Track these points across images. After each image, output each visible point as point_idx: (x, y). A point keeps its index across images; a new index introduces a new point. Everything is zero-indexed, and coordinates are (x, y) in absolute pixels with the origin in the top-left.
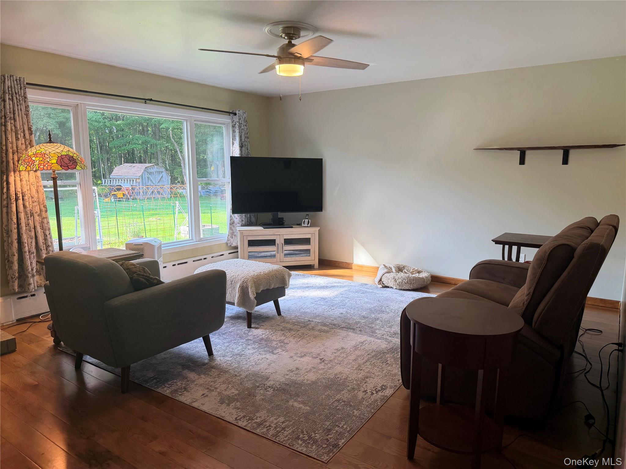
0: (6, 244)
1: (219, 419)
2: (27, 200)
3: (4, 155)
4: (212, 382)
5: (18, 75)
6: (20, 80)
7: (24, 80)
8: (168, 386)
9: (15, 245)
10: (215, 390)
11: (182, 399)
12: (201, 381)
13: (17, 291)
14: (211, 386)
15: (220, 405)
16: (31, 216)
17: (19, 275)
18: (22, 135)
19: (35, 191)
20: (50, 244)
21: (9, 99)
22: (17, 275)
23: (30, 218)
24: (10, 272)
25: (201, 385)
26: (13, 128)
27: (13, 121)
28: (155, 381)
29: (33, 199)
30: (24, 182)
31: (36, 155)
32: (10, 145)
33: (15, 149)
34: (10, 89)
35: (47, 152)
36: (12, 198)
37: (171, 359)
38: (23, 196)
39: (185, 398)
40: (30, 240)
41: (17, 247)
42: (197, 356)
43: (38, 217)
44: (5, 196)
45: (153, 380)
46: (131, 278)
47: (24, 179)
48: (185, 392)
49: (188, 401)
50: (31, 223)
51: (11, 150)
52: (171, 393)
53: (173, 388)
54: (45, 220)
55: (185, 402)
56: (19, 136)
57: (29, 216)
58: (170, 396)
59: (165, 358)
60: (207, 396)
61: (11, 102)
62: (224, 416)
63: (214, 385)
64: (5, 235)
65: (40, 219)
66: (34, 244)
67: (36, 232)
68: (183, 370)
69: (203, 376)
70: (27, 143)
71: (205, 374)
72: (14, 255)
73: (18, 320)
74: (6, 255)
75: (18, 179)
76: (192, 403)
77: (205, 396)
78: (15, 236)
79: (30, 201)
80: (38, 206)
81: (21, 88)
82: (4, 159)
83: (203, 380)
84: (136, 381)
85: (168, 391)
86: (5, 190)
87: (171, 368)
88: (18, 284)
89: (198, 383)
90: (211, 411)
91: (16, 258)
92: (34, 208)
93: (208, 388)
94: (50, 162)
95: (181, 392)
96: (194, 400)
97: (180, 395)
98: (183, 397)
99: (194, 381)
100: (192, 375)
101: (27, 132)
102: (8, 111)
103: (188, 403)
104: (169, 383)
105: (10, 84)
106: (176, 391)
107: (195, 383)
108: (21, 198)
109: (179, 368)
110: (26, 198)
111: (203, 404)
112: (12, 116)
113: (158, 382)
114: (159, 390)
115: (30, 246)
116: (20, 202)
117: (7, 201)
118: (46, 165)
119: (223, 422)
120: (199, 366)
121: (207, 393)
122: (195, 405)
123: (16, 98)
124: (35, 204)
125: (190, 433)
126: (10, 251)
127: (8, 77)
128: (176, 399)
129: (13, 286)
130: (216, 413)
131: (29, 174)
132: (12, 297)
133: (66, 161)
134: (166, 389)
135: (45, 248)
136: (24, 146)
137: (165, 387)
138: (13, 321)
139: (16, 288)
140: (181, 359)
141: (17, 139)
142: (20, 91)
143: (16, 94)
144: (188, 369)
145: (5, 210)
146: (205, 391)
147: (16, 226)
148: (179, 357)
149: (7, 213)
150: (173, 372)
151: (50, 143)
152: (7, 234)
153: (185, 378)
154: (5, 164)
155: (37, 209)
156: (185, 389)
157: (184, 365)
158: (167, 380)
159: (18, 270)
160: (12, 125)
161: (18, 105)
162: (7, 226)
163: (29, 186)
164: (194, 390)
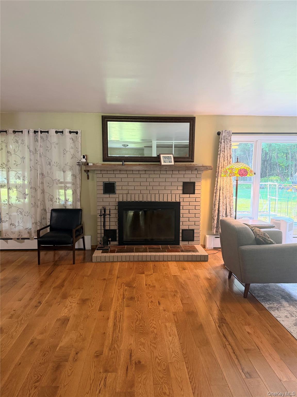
0: (213, 210)
1: (288, 332)
2: (225, 191)
3: (218, 169)
4: (295, 312)
5: (228, 130)
6: (229, 132)
7: (231, 132)
8: (268, 303)
9: (217, 211)
10: (294, 317)
11: (273, 313)
12: (289, 309)
13: (215, 234)
14: (294, 314)
15: (293, 325)
16: (225, 199)
17: (217, 226)
18: (227, 159)
19: (229, 186)
20: (232, 213)
21: (223, 142)
22: (216, 226)
23: (224, 199)
24: (213, 224)
25: (288, 311)
26: (223, 155)
27: (223, 153)
28: (263, 298)
29: (227, 190)
30: (224, 182)
31: (229, 169)
32: (220, 164)
33: (222, 165)
34: (224, 137)
35: (234, 167)
36: (218, 189)
37: (278, 290)
38: (223, 188)
39: (275, 313)
40: (223, 210)
41: (217, 213)
42: (294, 295)
43: (228, 199)
44: (215, 188)
45: (262, 297)
46: (256, 237)
47: (224, 180)
48: (276, 310)
49: (276, 315)
50: (225, 202)
51: (220, 167)
52: (269, 308)
53: (271, 306)
54: (231, 201)
55: (274, 315)
56: (225, 159)
57: (225, 198)
58: (267, 309)
59: (275, 289)
60: (288, 318)
61: (224, 143)
62: (292, 332)
63: (296, 314)
64: (213, 206)
65: (229, 200)
66: (225, 212)
67: (227, 206)
68: (282, 299)
69: (292, 307)
70: (228, 163)
71: (293, 306)
72: (216, 216)
73: (214, 248)
74: (213, 216)
75: (222, 180)
76: (277, 317)
77: (287, 317)
78: (217, 207)
79: (226, 191)
80: (229, 194)
81: (229, 136)
82: (217, 171)
83: (291, 308)
84: (253, 294)
85: (267, 306)
86: (216, 185)
87: (275, 295)
88: (216, 230)
89: (286, 309)
90: (286, 326)
91: (216, 218)
92: (227, 195)
93: (291, 314)
94: (235, 172)
95: (274, 309)
96: (279, 317)
97: (273, 310)
98: (274, 312)
99: (284, 307)
100: (285, 304)
101: (229, 157)
102: (222, 148)
103: (275, 316)
104: (270, 302)
105: (224, 135)
106: (271, 308)
107: (285, 308)
108: (222, 189)
109: (280, 297)
110: (224, 189)
111: (283, 321)
112: (223, 150)
113: (265, 299)
114: (263, 303)
115: (223, 213)
116: (221, 191)
117: (216, 190)
118: (233, 174)
119: (290, 335)
120: (293, 300)
121: (289, 316)
122: (278, 319)
123: (226, 141)
124: (228, 193)
125: (268, 331)
126: (214, 214)
127: (224, 131)
128: (270, 312)
129: (213, 231)
130: (288, 328)
131: (227, 178)
132: (213, 236)
133: (243, 172)
134: (267, 304)
135: (230, 215)
136: (227, 164)
137: (267, 303)
138: (212, 248)
139: (214, 232)
140: (283, 293)
141: (224, 161)
142: (228, 137)
143: (226, 139)
144: (285, 299)
145: (215, 194)
146: (289, 315)
147: (218, 202)
148: (283, 291)
149: (215, 196)
150: (275, 297)
151: (237, 162)
152: (214, 206)
153: (280, 303)
154: (217, 173)
155: (228, 195)
156: (277, 309)
157: (284, 296)
158: (269, 300)
159: (217, 224)
160: (223, 154)
161: (226, 145)
162: (215, 202)
163: (226, 184)
164: (282, 311)
